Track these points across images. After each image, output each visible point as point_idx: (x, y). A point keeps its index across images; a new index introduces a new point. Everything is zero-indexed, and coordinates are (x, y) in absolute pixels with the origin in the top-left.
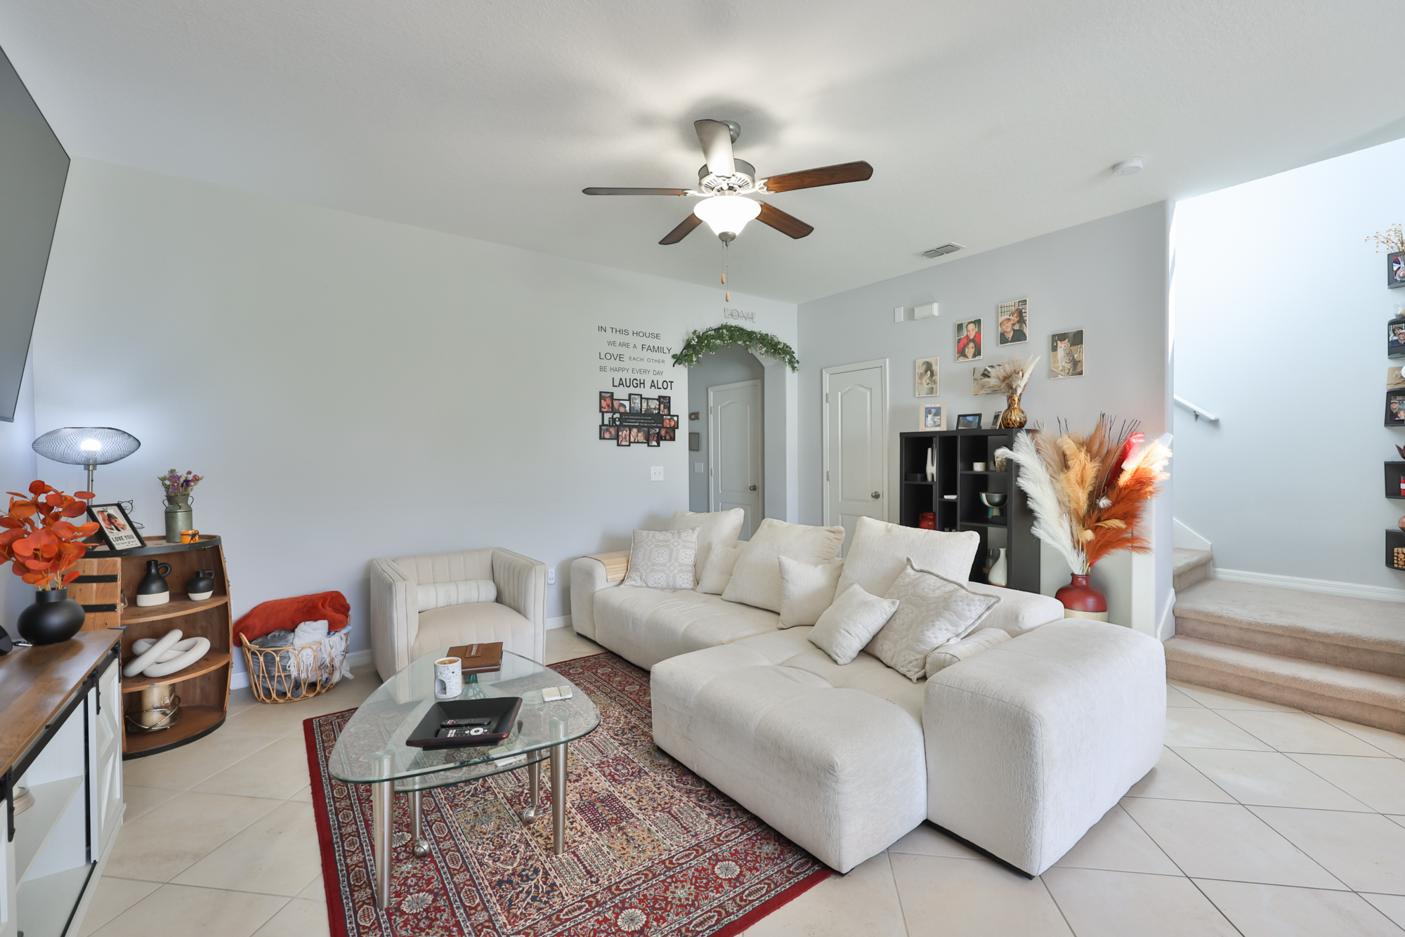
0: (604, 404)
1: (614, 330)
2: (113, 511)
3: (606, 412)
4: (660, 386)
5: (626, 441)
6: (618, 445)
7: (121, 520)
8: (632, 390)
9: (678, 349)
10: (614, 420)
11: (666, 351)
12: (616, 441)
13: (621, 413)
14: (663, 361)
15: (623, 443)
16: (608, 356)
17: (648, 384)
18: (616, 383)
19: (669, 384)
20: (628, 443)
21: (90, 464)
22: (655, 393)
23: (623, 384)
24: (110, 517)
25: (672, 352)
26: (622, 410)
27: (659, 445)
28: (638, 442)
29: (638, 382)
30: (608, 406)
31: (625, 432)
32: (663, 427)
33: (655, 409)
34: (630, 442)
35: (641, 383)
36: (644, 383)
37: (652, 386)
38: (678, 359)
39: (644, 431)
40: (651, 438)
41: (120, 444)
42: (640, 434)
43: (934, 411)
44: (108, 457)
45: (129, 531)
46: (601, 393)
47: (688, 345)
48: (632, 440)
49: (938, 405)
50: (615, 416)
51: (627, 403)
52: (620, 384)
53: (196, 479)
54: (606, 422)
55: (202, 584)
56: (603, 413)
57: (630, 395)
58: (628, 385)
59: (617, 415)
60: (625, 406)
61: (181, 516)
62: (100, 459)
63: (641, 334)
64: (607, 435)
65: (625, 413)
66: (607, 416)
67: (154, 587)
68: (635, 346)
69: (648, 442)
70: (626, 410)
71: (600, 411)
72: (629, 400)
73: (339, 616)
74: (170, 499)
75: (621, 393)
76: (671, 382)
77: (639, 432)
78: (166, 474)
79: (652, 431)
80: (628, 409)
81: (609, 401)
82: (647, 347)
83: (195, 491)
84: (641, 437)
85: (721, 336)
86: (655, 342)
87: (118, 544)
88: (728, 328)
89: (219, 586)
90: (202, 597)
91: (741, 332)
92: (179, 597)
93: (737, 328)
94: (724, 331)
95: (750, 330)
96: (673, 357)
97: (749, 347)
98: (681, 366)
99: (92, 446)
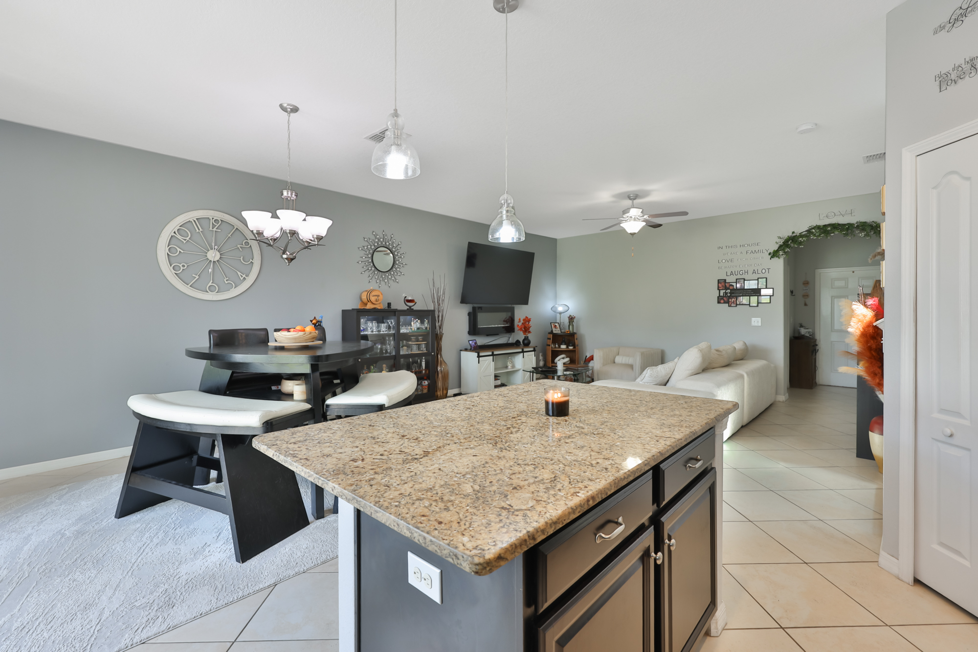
0: (720, 285)
1: (728, 247)
2: (556, 324)
3: (722, 290)
4: (759, 272)
5: (734, 304)
6: (729, 306)
7: (558, 326)
8: (739, 277)
9: (773, 249)
10: (726, 293)
11: (764, 251)
12: (728, 304)
13: (731, 290)
14: (762, 258)
15: (732, 305)
16: (724, 261)
17: (750, 272)
18: (729, 274)
19: (767, 270)
20: (735, 305)
21: (560, 313)
22: (755, 277)
23: (733, 274)
24: (556, 325)
25: (769, 252)
26: (731, 288)
27: (758, 306)
28: (742, 304)
29: (744, 272)
30: (723, 286)
31: (733, 299)
32: (759, 295)
33: (754, 285)
35: (745, 272)
36: (747, 272)
37: (753, 273)
38: (774, 254)
39: (746, 298)
40: (751, 302)
41: (566, 308)
42: (743, 300)
45: (558, 329)
46: (718, 280)
47: (780, 247)
48: (737, 303)
50: (727, 291)
51: (734, 284)
52: (731, 274)
53: (575, 317)
54: (722, 294)
55: (571, 344)
56: (720, 290)
57: (737, 279)
58: (736, 274)
59: (729, 291)
60: (733, 286)
61: (571, 327)
62: (562, 312)
63: (746, 245)
64: (722, 301)
65: (734, 289)
66: (722, 292)
67: (563, 343)
68: (741, 253)
69: (748, 304)
70: (734, 288)
71: (718, 289)
72: (736, 282)
74: (569, 322)
75: (730, 279)
76: (769, 269)
78: (570, 316)
79: (752, 298)
80: (735, 287)
81: (723, 284)
82: (750, 252)
83: (575, 321)
85: (813, 233)
86: (757, 248)
87: (554, 332)
88: (818, 227)
89: (574, 345)
90: (571, 348)
91: (835, 227)
92: (567, 347)
93: (829, 225)
94: (814, 230)
95: (846, 223)
96: (770, 254)
97: (846, 235)
98: (775, 259)
99: (560, 309)
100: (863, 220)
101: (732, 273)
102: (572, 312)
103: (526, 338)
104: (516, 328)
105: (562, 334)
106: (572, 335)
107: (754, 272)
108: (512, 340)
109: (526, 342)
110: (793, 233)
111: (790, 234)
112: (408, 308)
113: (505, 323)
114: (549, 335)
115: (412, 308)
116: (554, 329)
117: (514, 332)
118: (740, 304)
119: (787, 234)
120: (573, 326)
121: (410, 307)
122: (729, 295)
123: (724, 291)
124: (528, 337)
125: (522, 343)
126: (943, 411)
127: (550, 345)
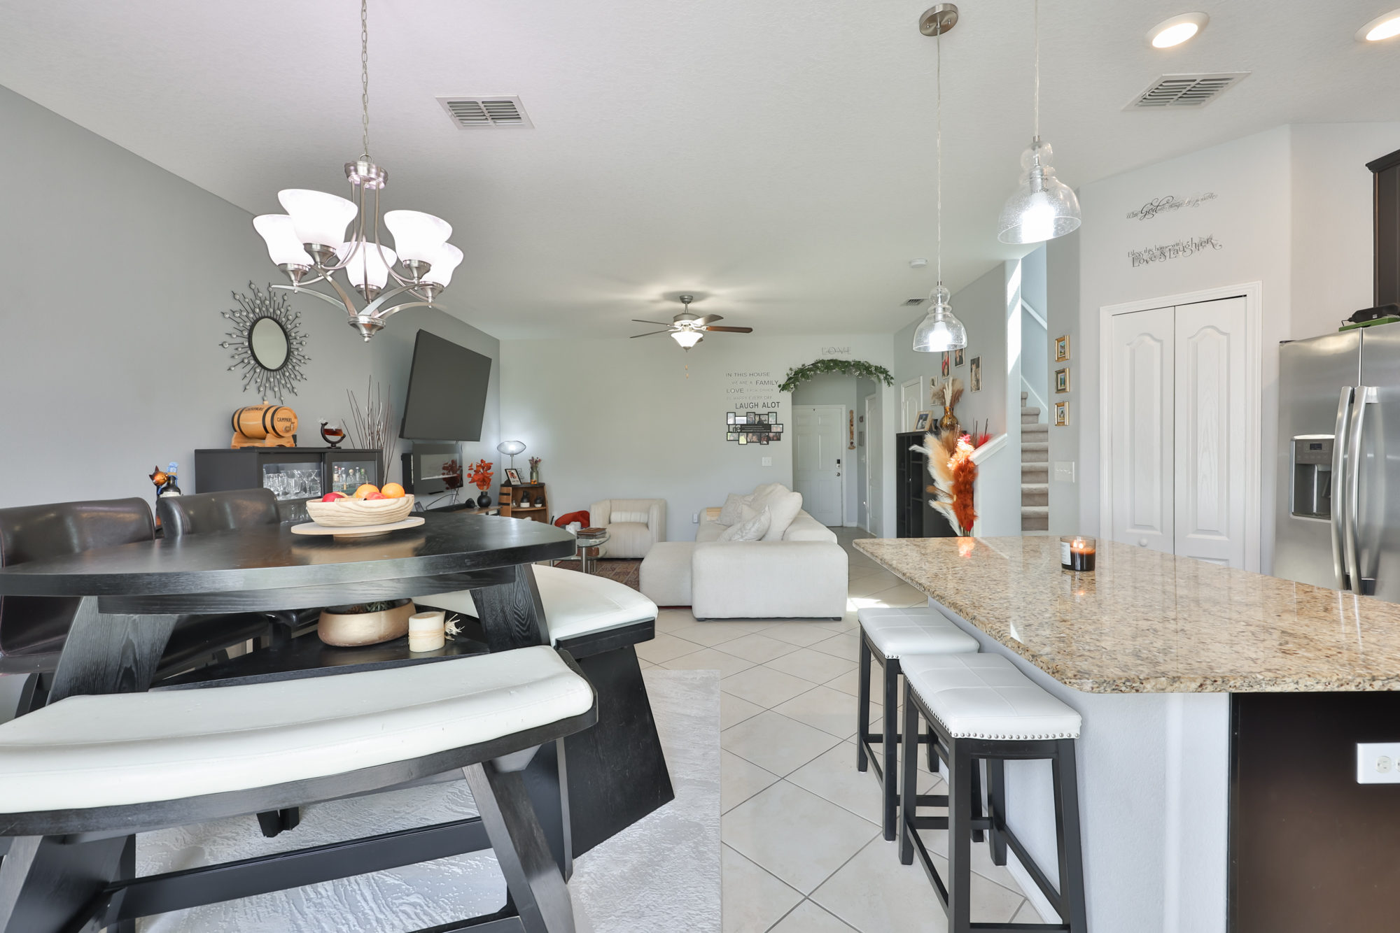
0: (730, 419)
1: (737, 375)
2: (513, 471)
3: (732, 424)
4: (770, 405)
5: (744, 441)
6: (739, 444)
7: (516, 474)
8: (749, 410)
9: (783, 381)
10: (736, 429)
11: (774, 383)
12: (738, 442)
13: (741, 425)
14: (772, 390)
15: (743, 443)
16: (733, 391)
17: (761, 405)
18: (738, 406)
19: (777, 404)
20: (745, 443)
21: (512, 455)
22: (765, 411)
23: (743, 407)
24: (512, 473)
25: (778, 384)
26: (742, 422)
27: (768, 444)
28: (753, 442)
29: (754, 405)
30: (733, 420)
31: (744, 436)
32: (771, 432)
33: (765, 420)
34: (747, 442)
36: (758, 405)
38: (784, 387)
39: (757, 435)
40: (762, 439)
41: (521, 447)
42: (754, 437)
43: (924, 417)
44: (517, 452)
45: (517, 479)
46: (728, 413)
47: (790, 379)
48: (749, 440)
49: (927, 413)
50: (737, 427)
51: (745, 418)
53: (540, 460)
54: (731, 430)
55: (538, 501)
56: (729, 425)
57: (747, 413)
58: (746, 407)
59: (739, 426)
61: (534, 474)
62: (515, 453)
63: (756, 375)
64: (732, 438)
67: (525, 500)
68: (751, 382)
69: (760, 441)
70: (744, 423)
72: (747, 416)
73: (585, 522)
74: (532, 468)
75: (741, 412)
77: (753, 435)
78: (531, 458)
79: (763, 435)
81: (733, 418)
82: (760, 382)
83: (540, 465)
84: (755, 439)
85: (818, 368)
86: (766, 379)
87: (513, 484)
88: (822, 362)
89: (544, 502)
90: (539, 506)
91: (836, 363)
92: (532, 505)
93: (831, 360)
94: (819, 365)
95: (844, 360)
96: (779, 386)
97: (844, 372)
98: (785, 392)
99: (512, 448)
100: (857, 360)
101: (741, 406)
102: (530, 452)
103: (483, 496)
104: (466, 480)
105: (523, 486)
106: (541, 487)
107: (764, 405)
108: (462, 500)
109: (484, 501)
110: (803, 365)
111: (800, 366)
112: (329, 445)
113: (446, 472)
114: (505, 488)
115: (338, 445)
116: (511, 479)
117: (462, 486)
118: (750, 442)
119: (797, 365)
120: (537, 473)
121: (333, 444)
122: (739, 431)
123: (734, 426)
124: (487, 493)
125: (476, 504)
126: (1135, 526)
127: (508, 504)
